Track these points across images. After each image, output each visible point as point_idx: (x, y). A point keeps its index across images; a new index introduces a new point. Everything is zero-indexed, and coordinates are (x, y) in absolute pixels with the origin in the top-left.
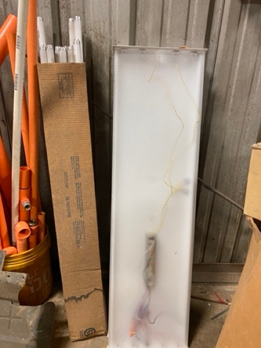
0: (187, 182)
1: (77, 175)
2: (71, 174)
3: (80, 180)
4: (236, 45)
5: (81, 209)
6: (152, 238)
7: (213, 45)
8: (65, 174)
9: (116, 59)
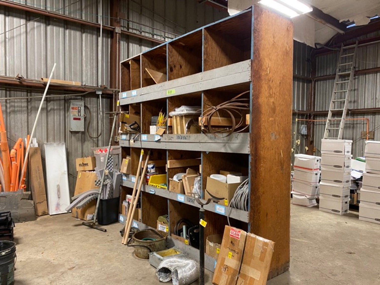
0: (65, 171)
1: (39, 170)
2: (37, 171)
3: (40, 172)
4: (72, 141)
5: (40, 178)
6: (58, 185)
7: (66, 142)
8: (36, 171)
9: (45, 145)
